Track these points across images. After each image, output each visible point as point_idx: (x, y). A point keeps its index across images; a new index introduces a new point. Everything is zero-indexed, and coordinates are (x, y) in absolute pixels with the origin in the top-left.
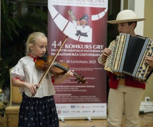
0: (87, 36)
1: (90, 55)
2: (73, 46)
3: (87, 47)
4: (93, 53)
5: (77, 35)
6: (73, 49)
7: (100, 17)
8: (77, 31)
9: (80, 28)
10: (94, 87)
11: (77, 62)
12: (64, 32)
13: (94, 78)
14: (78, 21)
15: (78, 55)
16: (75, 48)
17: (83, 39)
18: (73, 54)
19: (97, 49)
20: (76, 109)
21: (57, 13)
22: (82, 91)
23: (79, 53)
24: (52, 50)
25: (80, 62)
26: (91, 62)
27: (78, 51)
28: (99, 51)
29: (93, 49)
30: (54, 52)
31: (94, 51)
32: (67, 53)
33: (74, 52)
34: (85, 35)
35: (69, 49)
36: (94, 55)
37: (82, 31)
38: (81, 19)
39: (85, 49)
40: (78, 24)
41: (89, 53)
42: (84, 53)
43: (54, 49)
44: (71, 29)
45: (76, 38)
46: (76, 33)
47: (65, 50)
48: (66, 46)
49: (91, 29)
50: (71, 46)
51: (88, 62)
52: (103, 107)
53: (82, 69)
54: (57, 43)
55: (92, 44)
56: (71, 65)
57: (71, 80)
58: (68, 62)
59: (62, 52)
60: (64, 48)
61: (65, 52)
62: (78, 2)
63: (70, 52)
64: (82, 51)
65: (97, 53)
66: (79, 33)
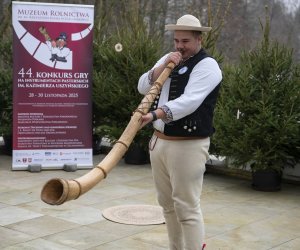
0: (66, 61)
1: (70, 86)
2: (47, 75)
3: (66, 75)
4: (73, 83)
5: (52, 60)
6: (47, 78)
7: (84, 36)
8: (53, 55)
9: (56, 51)
10: (75, 127)
11: (53, 95)
12: (35, 57)
13: (76, 117)
14: (54, 42)
15: (53, 86)
16: (50, 78)
17: (60, 65)
18: (47, 86)
19: (79, 79)
20: (52, 157)
21: (25, 31)
22: (59, 133)
23: (55, 84)
24: (19, 80)
25: (57, 95)
26: (71, 95)
27: (54, 81)
29: (73, 78)
30: (21, 83)
31: (75, 81)
32: (39, 83)
33: (49, 83)
34: (63, 60)
36: (75, 86)
37: (59, 55)
38: (57, 39)
39: (63, 78)
40: (53, 46)
41: (68, 83)
42: (61, 83)
43: (22, 78)
44: (43, 52)
45: (51, 64)
47: (36, 80)
48: (38, 75)
49: (71, 52)
50: (44, 75)
51: (68, 95)
52: (88, 153)
53: (60, 105)
54: (25, 72)
55: (73, 72)
56: (44, 100)
57: (45, 119)
58: (41, 95)
59: (32, 83)
60: (36, 78)
61: (37, 83)
62: (53, 16)
63: (43, 83)
64: (59, 81)
65: (79, 83)
66: (55, 58)
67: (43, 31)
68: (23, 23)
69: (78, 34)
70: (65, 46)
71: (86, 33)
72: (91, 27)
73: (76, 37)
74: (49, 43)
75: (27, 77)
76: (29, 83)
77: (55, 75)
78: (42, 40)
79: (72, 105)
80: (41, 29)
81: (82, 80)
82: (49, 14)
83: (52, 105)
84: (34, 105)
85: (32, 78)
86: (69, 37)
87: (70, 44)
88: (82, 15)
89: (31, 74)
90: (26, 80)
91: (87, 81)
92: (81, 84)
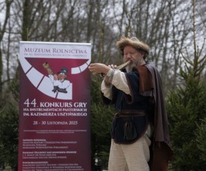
0: (66, 92)
1: (70, 114)
2: (50, 105)
3: (66, 105)
4: (73, 112)
5: (54, 91)
6: (49, 108)
7: (82, 70)
8: (55, 87)
9: (58, 83)
10: (75, 152)
11: (55, 123)
12: (39, 89)
13: (75, 142)
14: (56, 76)
15: (55, 114)
16: (52, 107)
17: (61, 96)
18: (50, 114)
19: (78, 108)
21: (30, 66)
22: (61, 157)
23: (57, 112)
24: (25, 110)
25: (58, 123)
26: (71, 123)
27: (56, 110)
28: (82, 110)
29: (73, 107)
30: (27, 112)
31: (75, 110)
32: (42, 112)
33: (51, 112)
34: (64, 91)
35: (45, 108)
36: (75, 114)
37: (60, 87)
38: (59, 73)
39: (64, 107)
40: (55, 79)
41: (69, 112)
42: (62, 112)
43: (27, 108)
44: (46, 84)
45: (53, 95)
46: (53, 88)
47: (40, 110)
48: (41, 105)
49: (71, 84)
50: (47, 105)
51: (68, 123)
53: (61, 132)
54: (30, 102)
55: (72, 101)
56: (47, 127)
57: (48, 145)
58: (44, 123)
59: (36, 112)
60: (39, 107)
61: (40, 112)
62: (55, 53)
63: (46, 112)
64: (60, 110)
65: (78, 112)
66: (56, 89)
67: (46, 66)
68: (29, 60)
69: (78, 68)
70: (65, 79)
71: (84, 67)
72: (89, 62)
73: (75, 71)
74: (51, 77)
75: (31, 106)
76: (33, 112)
77: (57, 105)
78: (46, 74)
79: (72, 132)
80: (44, 65)
81: (81, 108)
82: (51, 51)
83: (54, 132)
84: (38, 132)
85: (36, 107)
86: (69, 71)
87: (70, 77)
88: (81, 52)
89: (35, 104)
90: (31, 110)
91: (86, 110)
92: (80, 112)
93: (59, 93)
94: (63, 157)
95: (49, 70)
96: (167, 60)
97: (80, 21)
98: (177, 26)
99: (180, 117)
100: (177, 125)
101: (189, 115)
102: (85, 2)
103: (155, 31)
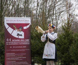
0: (22, 36)
1: (23, 44)
3: (22, 40)
4: (25, 43)
5: (17, 35)
6: (16, 41)
10: (25, 58)
11: (18, 47)
13: (25, 54)
16: (17, 41)
17: (20, 37)
18: (16, 44)
19: (26, 41)
21: (9, 26)
23: (18, 43)
24: (7, 42)
26: (24, 47)
29: (24, 41)
34: (21, 35)
35: (14, 42)
37: (20, 34)
38: (19, 29)
40: (18, 31)
41: (23, 43)
42: (20, 43)
43: (8, 42)
44: (15, 33)
45: (17, 37)
46: (17, 34)
48: (13, 41)
49: (24, 33)
50: (15, 40)
51: (23, 47)
53: (20, 50)
54: (9, 39)
55: (24, 39)
57: (15, 55)
58: (14, 47)
59: (11, 43)
60: (12, 41)
61: (13, 43)
62: (17, 21)
63: (14, 43)
64: (20, 42)
65: (26, 43)
66: (18, 35)
67: (14, 26)
68: (8, 24)
69: (26, 27)
70: (21, 31)
71: (28, 26)
73: (25, 28)
74: (16, 30)
76: (10, 43)
79: (24, 50)
80: (13, 26)
81: (27, 42)
84: (12, 50)
86: (23, 28)
87: (23, 30)
88: (27, 21)
89: (10, 40)
90: (9, 42)
91: (29, 42)
92: (27, 43)
93: (19, 36)
94: (21, 59)
95: (15, 28)
96: (53, 23)
97: (21, 9)
98: (57, 11)
99: (63, 44)
100: (62, 47)
101: (66, 43)
102: (23, 2)
103: (49, 12)
